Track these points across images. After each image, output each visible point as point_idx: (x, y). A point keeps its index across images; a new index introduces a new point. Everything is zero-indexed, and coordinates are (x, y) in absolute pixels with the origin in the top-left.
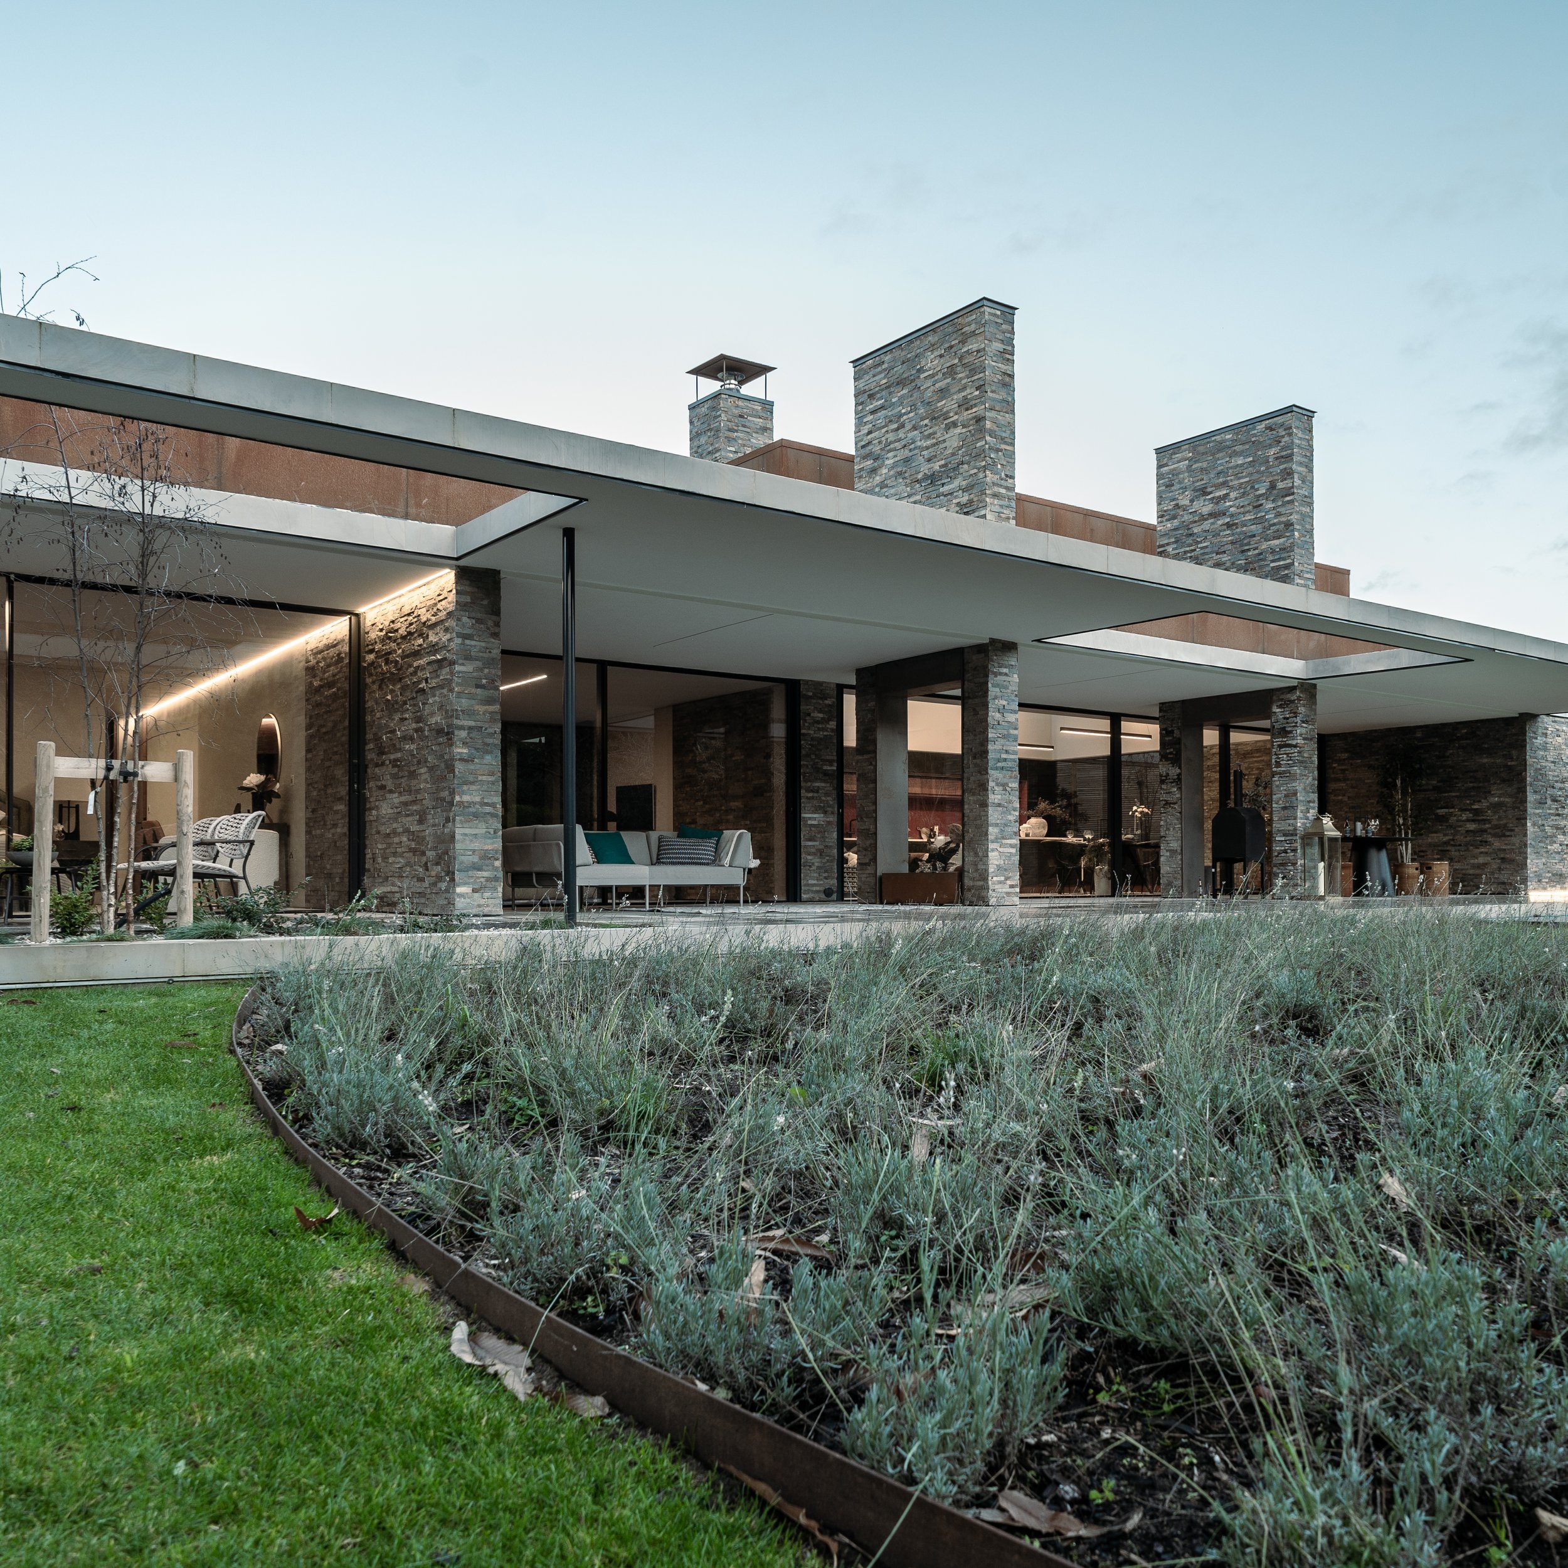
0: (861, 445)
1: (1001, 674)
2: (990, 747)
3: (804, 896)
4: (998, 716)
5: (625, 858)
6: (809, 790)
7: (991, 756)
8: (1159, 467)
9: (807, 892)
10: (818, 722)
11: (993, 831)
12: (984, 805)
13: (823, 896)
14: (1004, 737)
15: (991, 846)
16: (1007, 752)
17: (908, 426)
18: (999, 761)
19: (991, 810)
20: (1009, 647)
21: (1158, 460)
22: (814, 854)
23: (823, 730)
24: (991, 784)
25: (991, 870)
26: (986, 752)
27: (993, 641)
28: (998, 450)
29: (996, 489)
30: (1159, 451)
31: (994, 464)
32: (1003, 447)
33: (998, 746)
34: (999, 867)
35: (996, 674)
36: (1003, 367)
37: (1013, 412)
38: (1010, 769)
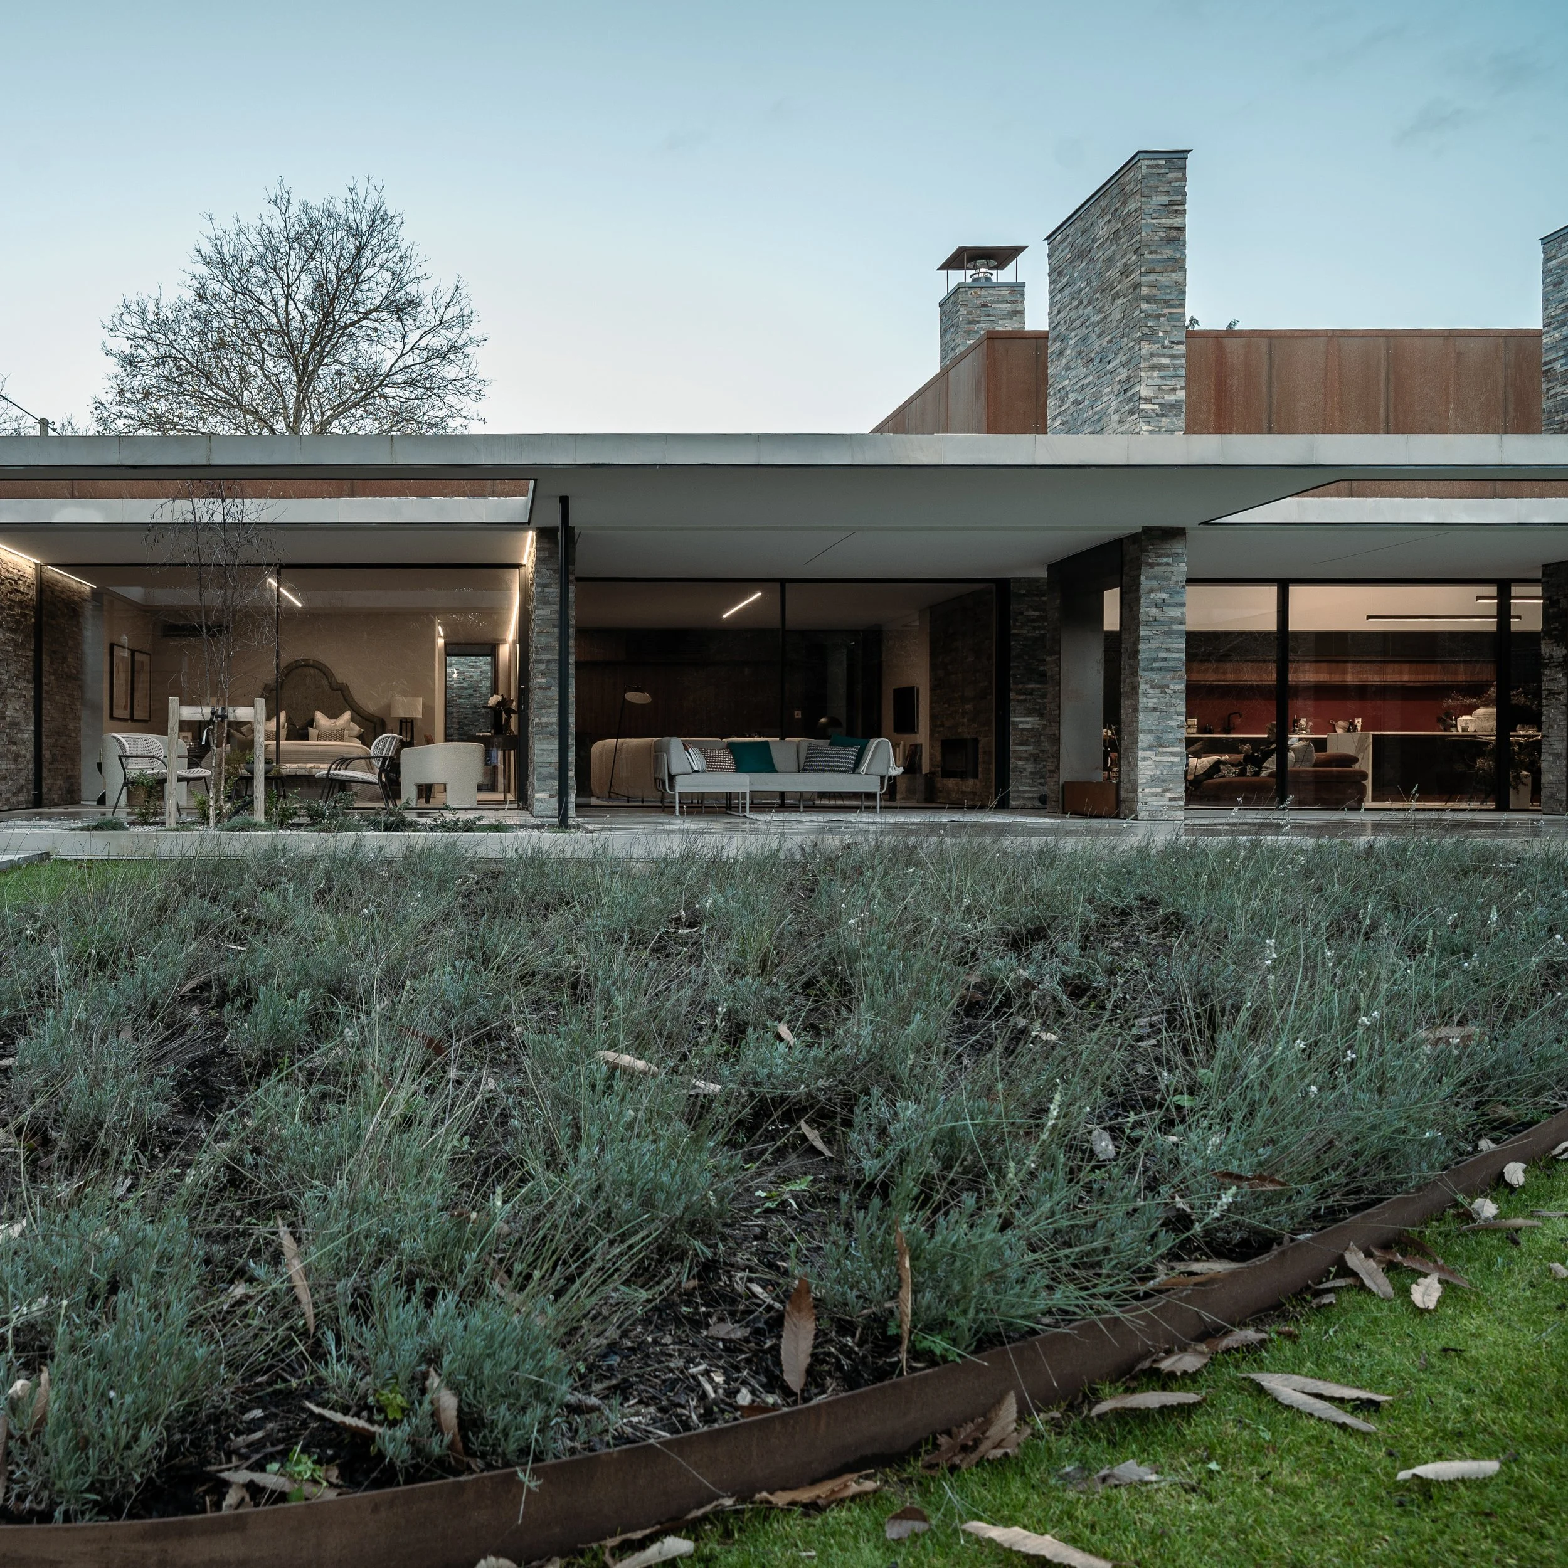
0: (1054, 325)
1: (1159, 564)
2: (1142, 646)
3: (1013, 803)
4: (1154, 611)
5: (767, 765)
6: (1019, 693)
7: (1142, 655)
8: (1547, 260)
9: (1014, 799)
10: (1033, 621)
11: (1144, 739)
12: (1135, 710)
13: (1038, 804)
14: (1164, 634)
15: (1141, 754)
16: (1168, 650)
17: (1085, 302)
18: (1155, 660)
19: (1141, 716)
20: (1174, 534)
21: (1545, 253)
22: (1027, 759)
23: (1039, 628)
24: (1143, 687)
25: (1142, 780)
26: (1137, 652)
27: (1147, 530)
28: (1158, 317)
29: (1155, 360)
30: (1546, 241)
31: (1154, 332)
32: (1167, 311)
33: (1154, 644)
34: (1153, 779)
35: (1152, 566)
36: (1168, 222)
37: (1183, 269)
38: (1174, 669)
